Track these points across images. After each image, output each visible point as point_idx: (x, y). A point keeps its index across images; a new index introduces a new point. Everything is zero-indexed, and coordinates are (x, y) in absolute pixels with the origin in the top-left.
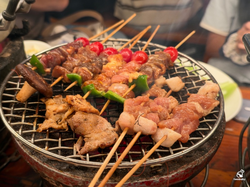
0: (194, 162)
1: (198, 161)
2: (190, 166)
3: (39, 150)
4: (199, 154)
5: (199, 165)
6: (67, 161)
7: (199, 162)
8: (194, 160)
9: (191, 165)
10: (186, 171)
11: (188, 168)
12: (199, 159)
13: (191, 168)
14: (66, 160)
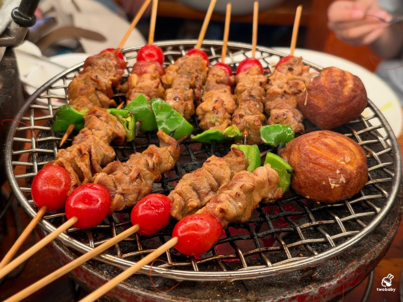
0: (367, 255)
1: (374, 251)
2: (362, 262)
3: (111, 259)
4: (372, 241)
5: (376, 259)
6: (163, 274)
7: (376, 254)
8: (367, 251)
9: (364, 261)
10: (359, 270)
11: (360, 266)
12: (374, 249)
13: (365, 265)
14: (162, 272)
